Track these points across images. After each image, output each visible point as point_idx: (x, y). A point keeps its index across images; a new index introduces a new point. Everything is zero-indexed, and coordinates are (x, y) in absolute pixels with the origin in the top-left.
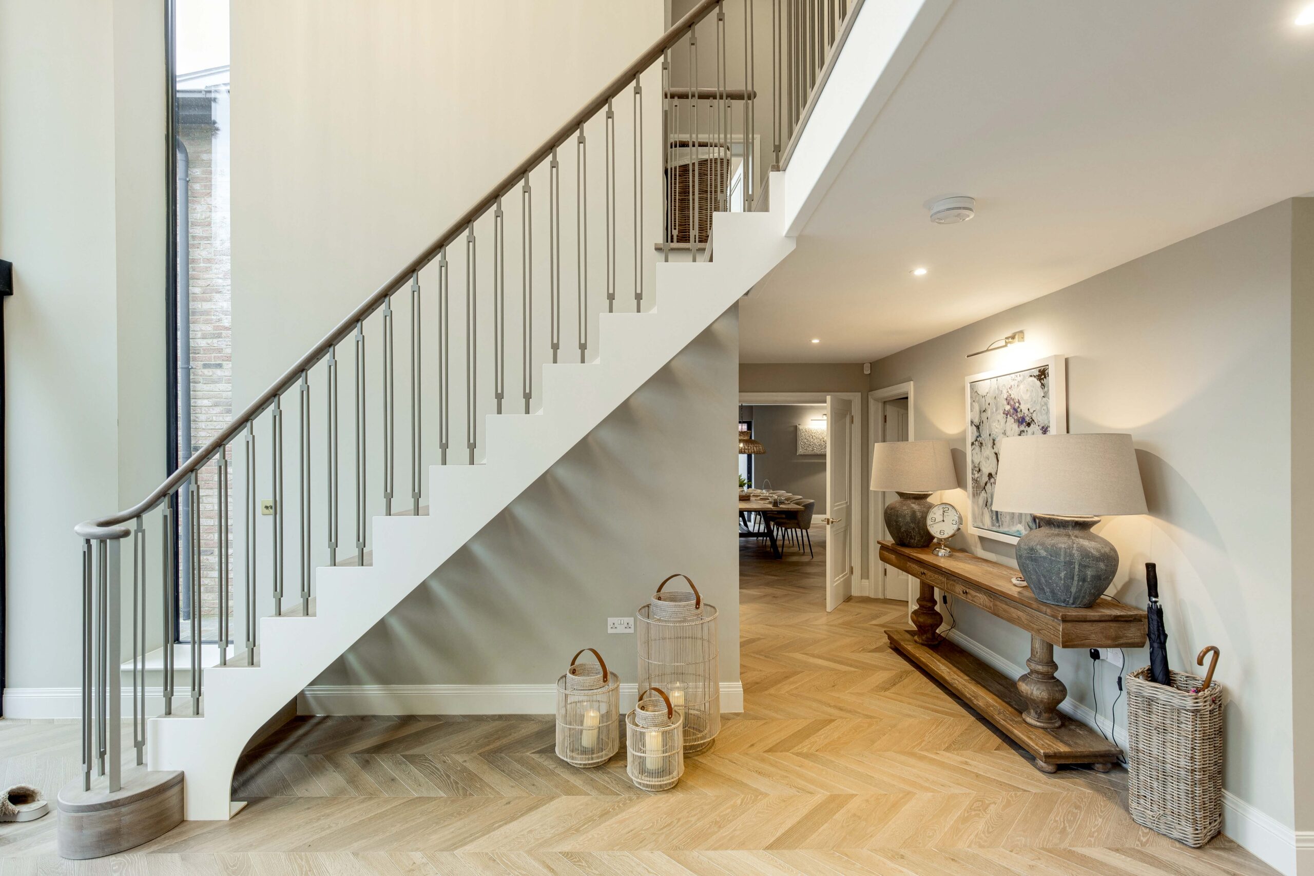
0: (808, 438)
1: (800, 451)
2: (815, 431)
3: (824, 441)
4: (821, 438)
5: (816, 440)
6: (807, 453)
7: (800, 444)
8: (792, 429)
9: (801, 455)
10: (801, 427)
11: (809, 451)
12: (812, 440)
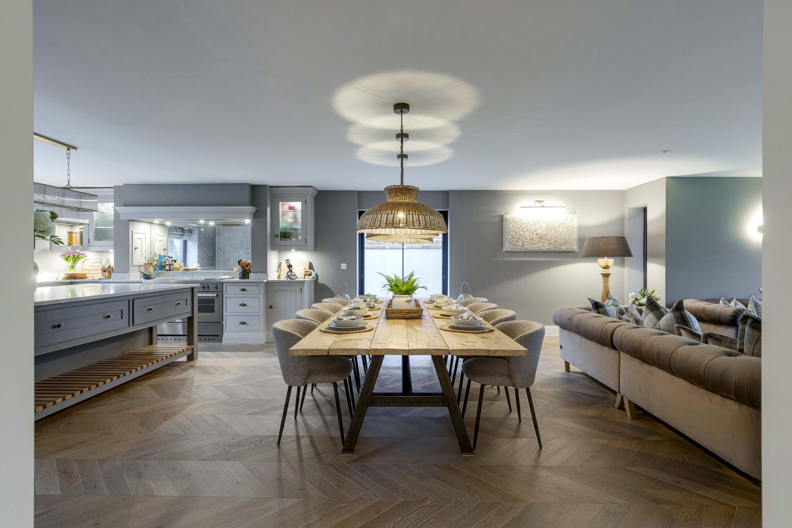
0: (517, 230)
1: (507, 247)
2: (525, 222)
3: (536, 234)
4: (533, 230)
5: (526, 233)
6: (515, 249)
7: (507, 237)
8: (497, 219)
9: (508, 252)
10: (507, 217)
11: (518, 247)
12: (521, 233)
